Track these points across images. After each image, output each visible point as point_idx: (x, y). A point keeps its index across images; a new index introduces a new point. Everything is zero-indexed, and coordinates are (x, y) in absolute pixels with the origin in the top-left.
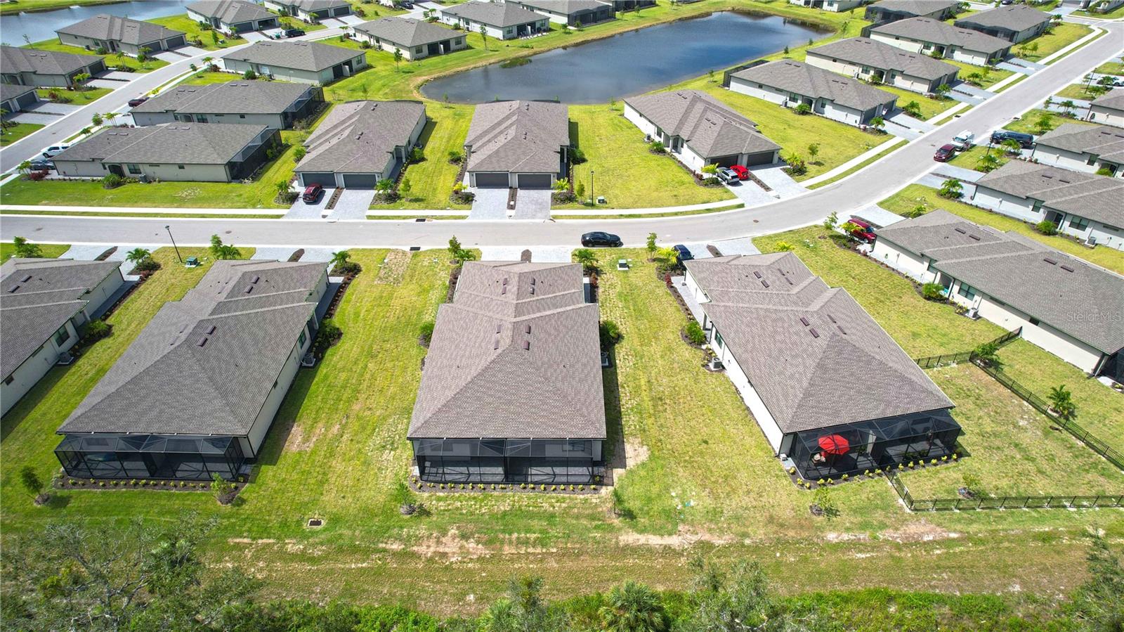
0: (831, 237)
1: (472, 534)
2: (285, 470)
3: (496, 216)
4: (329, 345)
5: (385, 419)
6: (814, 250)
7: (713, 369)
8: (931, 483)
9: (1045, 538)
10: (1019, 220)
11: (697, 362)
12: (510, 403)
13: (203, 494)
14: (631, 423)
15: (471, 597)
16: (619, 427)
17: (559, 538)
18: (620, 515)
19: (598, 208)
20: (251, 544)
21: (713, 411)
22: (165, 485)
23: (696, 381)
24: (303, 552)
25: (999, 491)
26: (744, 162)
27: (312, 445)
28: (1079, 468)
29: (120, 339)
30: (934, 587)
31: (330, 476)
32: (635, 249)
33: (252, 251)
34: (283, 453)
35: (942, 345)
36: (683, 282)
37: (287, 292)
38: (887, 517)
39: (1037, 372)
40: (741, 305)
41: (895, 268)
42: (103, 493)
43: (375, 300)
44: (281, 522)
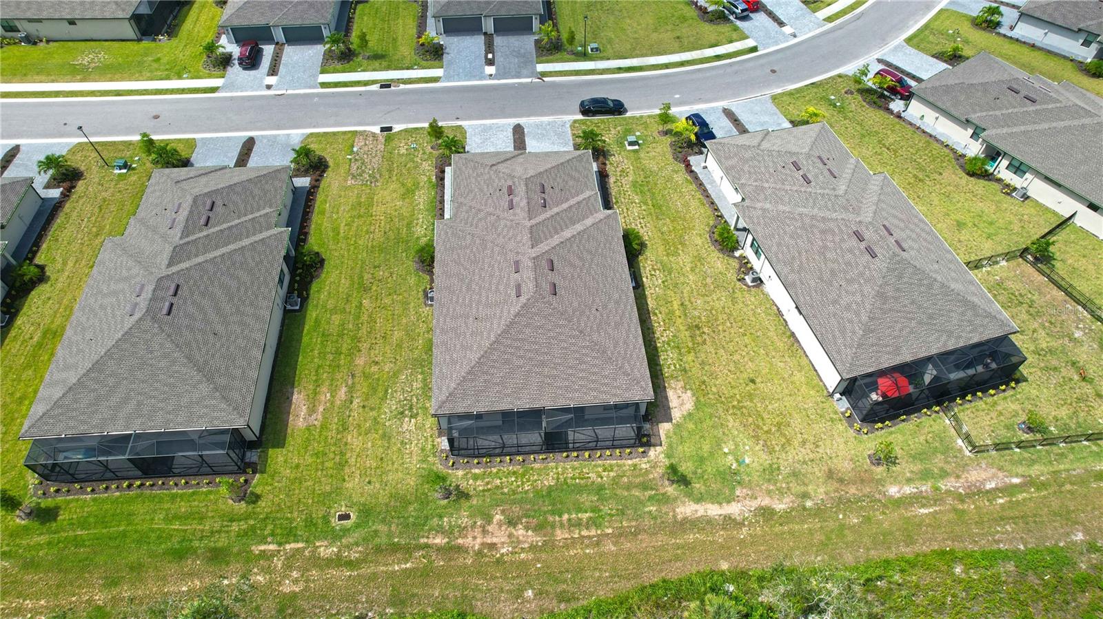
0: (860, 92)
1: (519, 518)
2: (296, 452)
3: (475, 76)
4: (313, 278)
5: (396, 375)
6: (841, 110)
7: (751, 284)
8: (989, 417)
10: (1065, 57)
11: (732, 275)
13: (210, 492)
14: (670, 361)
15: (530, 593)
16: (658, 368)
17: (613, 516)
18: (673, 482)
19: (591, 59)
20: (279, 551)
21: (756, 339)
22: (163, 483)
23: (734, 301)
24: (338, 555)
25: (1058, 423)
27: (320, 417)
29: (59, 285)
30: (998, 542)
31: (348, 455)
32: (641, 117)
33: (191, 144)
34: (289, 431)
35: (989, 237)
36: (703, 164)
37: (251, 217)
38: (947, 462)
39: (1091, 267)
40: (781, 207)
41: (933, 134)
42: (94, 500)
43: (353, 208)
44: (306, 520)
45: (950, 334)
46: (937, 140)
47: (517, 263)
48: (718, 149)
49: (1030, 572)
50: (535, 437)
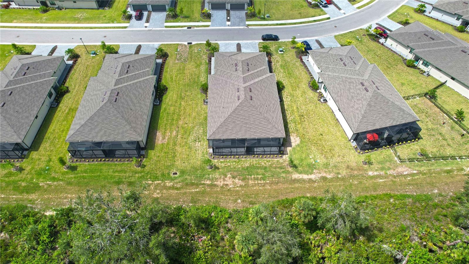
0: (368, 35)
1: (237, 176)
2: (158, 152)
3: (223, 25)
4: (163, 94)
5: (194, 127)
6: (361, 42)
7: (322, 102)
8: (407, 150)
9: (448, 172)
11: (316, 99)
12: (246, 123)
13: (128, 164)
14: (292, 127)
15: (239, 201)
16: (288, 129)
17: (269, 177)
18: (291, 167)
19: (266, 20)
20: (152, 184)
21: (324, 121)
22: (112, 160)
23: (316, 107)
24: (173, 186)
25: (432, 154)
27: (166, 141)
28: (463, 143)
29: (74, 94)
30: (407, 192)
31: (176, 154)
32: (285, 42)
33: (118, 46)
34: (156, 145)
35: (413, 89)
36: (307, 59)
37: (142, 71)
38: (391, 165)
39: (451, 101)
40: (335, 74)
41: (395, 51)
42: (89, 164)
43: (178, 70)
44: (162, 174)
45: (394, 120)
46: (397, 54)
47: (238, 89)
48: (313, 53)
49: (417, 202)
50: (243, 150)
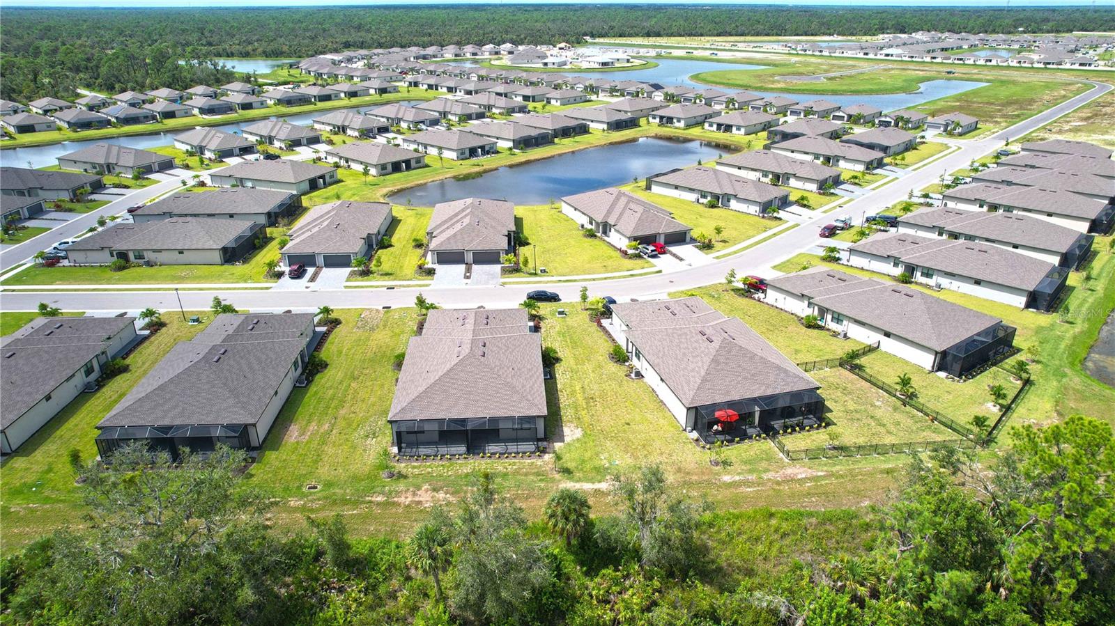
0: (732, 290)
1: (441, 488)
2: (286, 453)
3: (455, 284)
4: (318, 372)
5: (367, 418)
6: (718, 299)
7: (634, 377)
8: (805, 442)
9: (888, 472)
10: (884, 274)
11: (622, 374)
12: (470, 393)
14: (568, 414)
16: (559, 417)
17: (511, 487)
18: (560, 472)
19: (540, 276)
21: (634, 404)
23: (620, 385)
24: (304, 506)
26: (662, 240)
27: (307, 437)
28: (918, 428)
29: (137, 374)
31: (323, 456)
32: (571, 301)
33: (247, 312)
34: (284, 443)
35: (818, 356)
36: (610, 323)
37: (282, 331)
38: (770, 465)
39: (891, 371)
40: (654, 328)
41: (782, 309)
43: (355, 341)
44: (285, 488)
45: (768, 386)
46: (786, 311)
47: (460, 344)
